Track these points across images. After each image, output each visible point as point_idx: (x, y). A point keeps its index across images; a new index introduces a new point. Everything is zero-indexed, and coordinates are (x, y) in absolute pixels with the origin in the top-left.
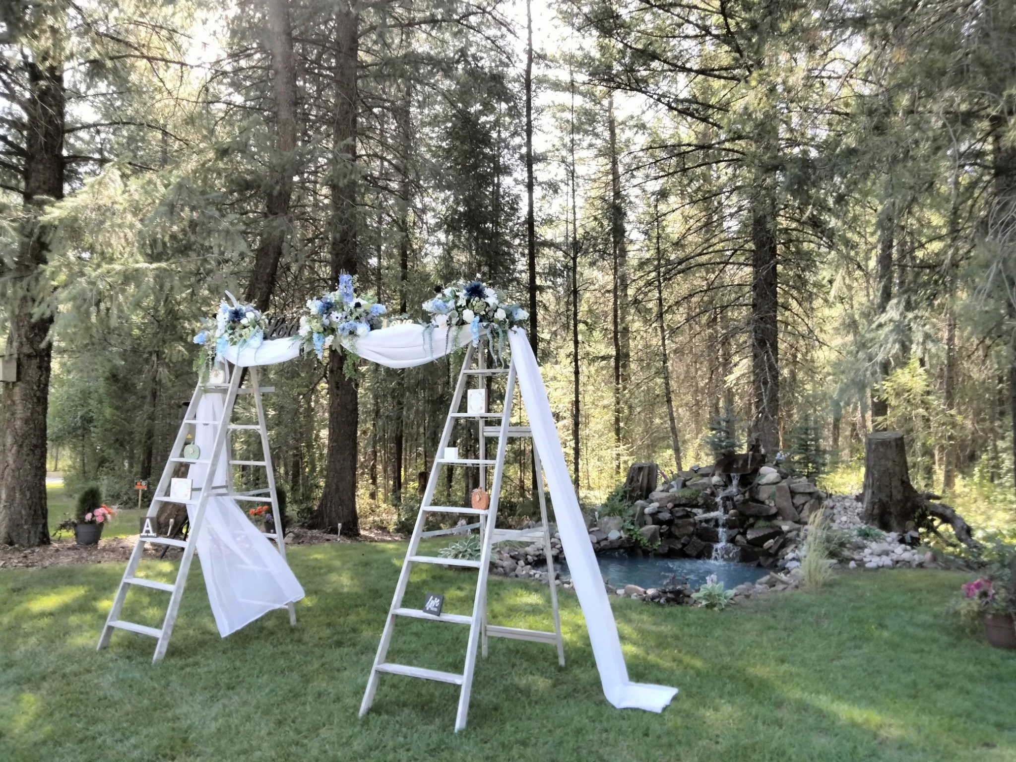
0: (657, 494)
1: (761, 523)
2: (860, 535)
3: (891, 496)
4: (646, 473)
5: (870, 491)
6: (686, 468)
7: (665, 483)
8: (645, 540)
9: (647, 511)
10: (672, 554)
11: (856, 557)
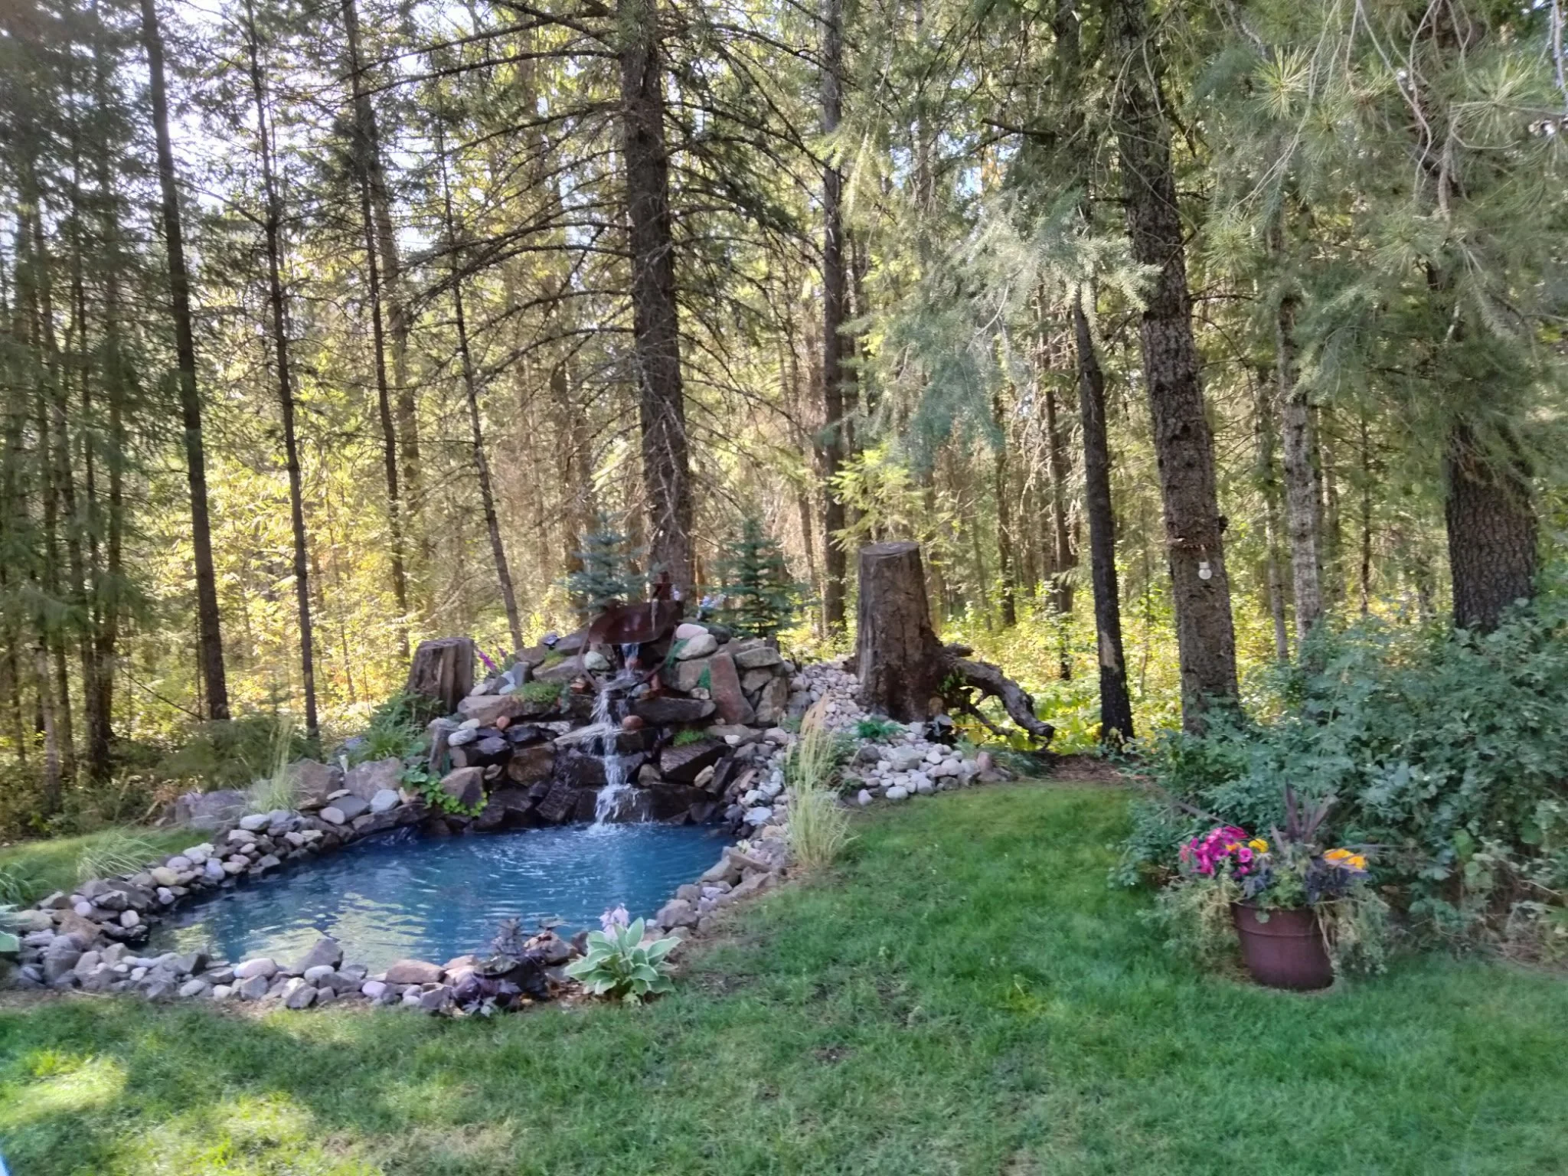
0: (474, 701)
1: (687, 736)
2: (864, 735)
3: (904, 657)
4: (450, 660)
5: (869, 651)
6: (531, 642)
7: (491, 676)
8: (453, 802)
9: (454, 739)
10: (511, 824)
11: (869, 781)
